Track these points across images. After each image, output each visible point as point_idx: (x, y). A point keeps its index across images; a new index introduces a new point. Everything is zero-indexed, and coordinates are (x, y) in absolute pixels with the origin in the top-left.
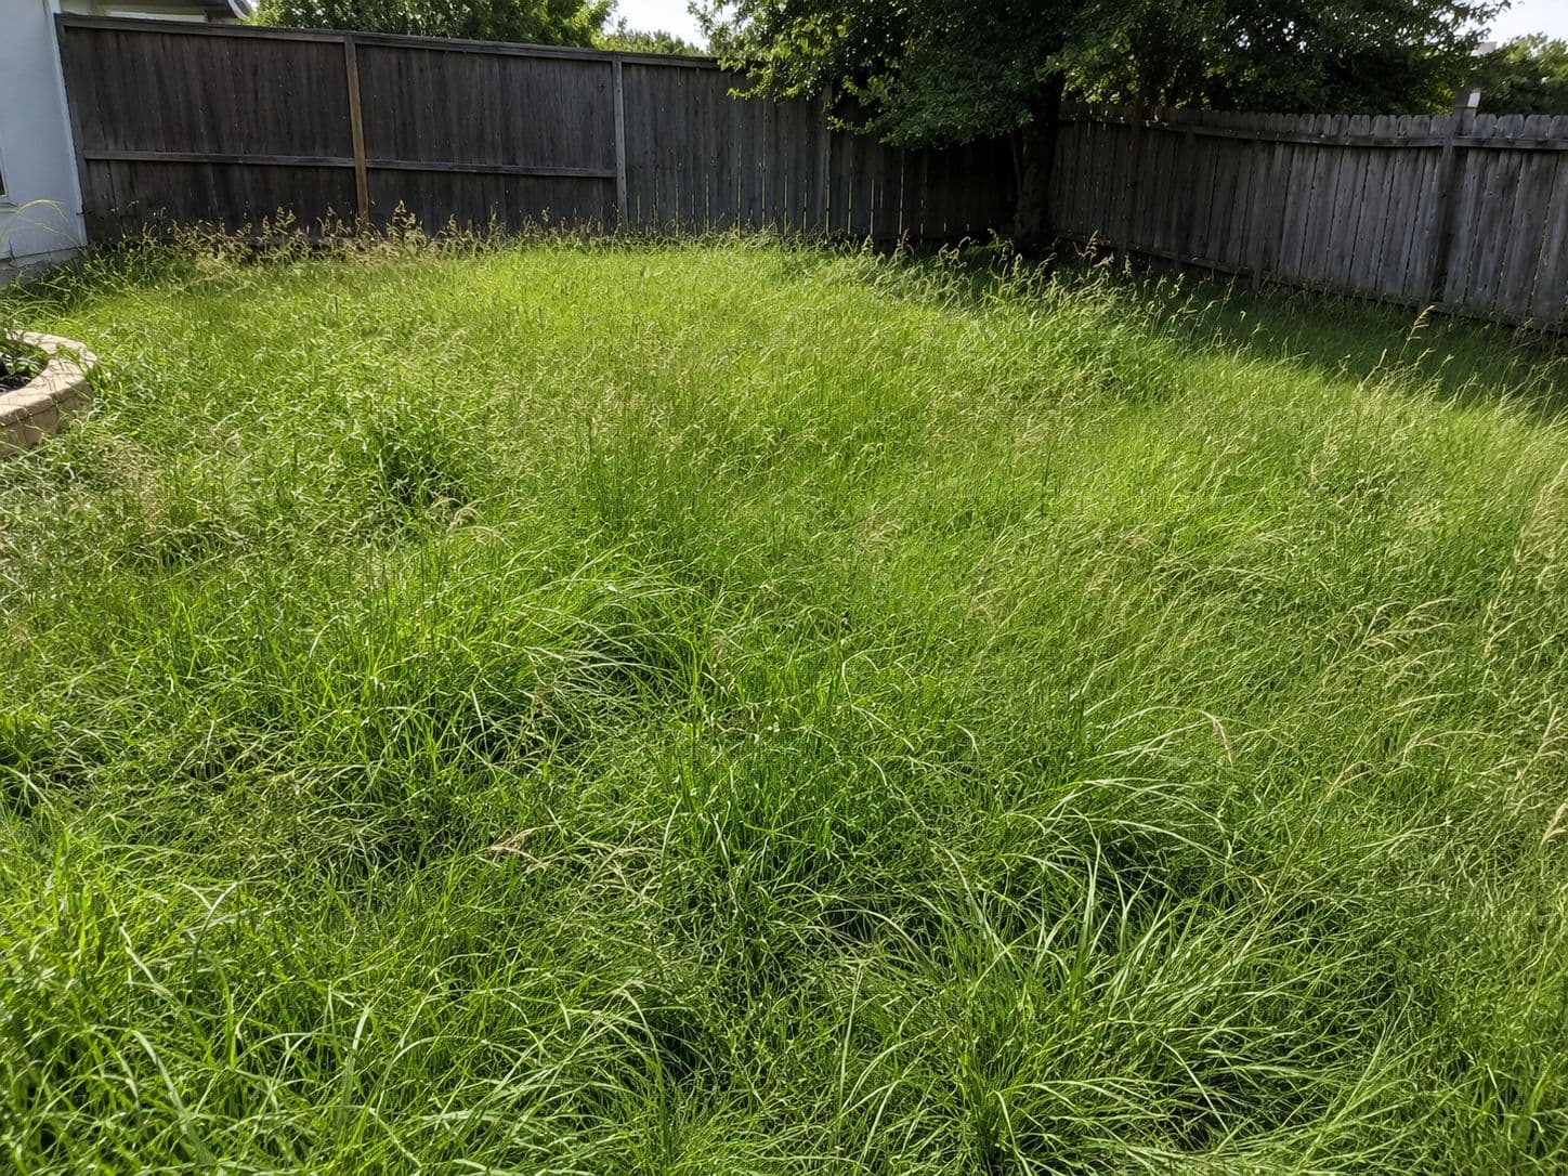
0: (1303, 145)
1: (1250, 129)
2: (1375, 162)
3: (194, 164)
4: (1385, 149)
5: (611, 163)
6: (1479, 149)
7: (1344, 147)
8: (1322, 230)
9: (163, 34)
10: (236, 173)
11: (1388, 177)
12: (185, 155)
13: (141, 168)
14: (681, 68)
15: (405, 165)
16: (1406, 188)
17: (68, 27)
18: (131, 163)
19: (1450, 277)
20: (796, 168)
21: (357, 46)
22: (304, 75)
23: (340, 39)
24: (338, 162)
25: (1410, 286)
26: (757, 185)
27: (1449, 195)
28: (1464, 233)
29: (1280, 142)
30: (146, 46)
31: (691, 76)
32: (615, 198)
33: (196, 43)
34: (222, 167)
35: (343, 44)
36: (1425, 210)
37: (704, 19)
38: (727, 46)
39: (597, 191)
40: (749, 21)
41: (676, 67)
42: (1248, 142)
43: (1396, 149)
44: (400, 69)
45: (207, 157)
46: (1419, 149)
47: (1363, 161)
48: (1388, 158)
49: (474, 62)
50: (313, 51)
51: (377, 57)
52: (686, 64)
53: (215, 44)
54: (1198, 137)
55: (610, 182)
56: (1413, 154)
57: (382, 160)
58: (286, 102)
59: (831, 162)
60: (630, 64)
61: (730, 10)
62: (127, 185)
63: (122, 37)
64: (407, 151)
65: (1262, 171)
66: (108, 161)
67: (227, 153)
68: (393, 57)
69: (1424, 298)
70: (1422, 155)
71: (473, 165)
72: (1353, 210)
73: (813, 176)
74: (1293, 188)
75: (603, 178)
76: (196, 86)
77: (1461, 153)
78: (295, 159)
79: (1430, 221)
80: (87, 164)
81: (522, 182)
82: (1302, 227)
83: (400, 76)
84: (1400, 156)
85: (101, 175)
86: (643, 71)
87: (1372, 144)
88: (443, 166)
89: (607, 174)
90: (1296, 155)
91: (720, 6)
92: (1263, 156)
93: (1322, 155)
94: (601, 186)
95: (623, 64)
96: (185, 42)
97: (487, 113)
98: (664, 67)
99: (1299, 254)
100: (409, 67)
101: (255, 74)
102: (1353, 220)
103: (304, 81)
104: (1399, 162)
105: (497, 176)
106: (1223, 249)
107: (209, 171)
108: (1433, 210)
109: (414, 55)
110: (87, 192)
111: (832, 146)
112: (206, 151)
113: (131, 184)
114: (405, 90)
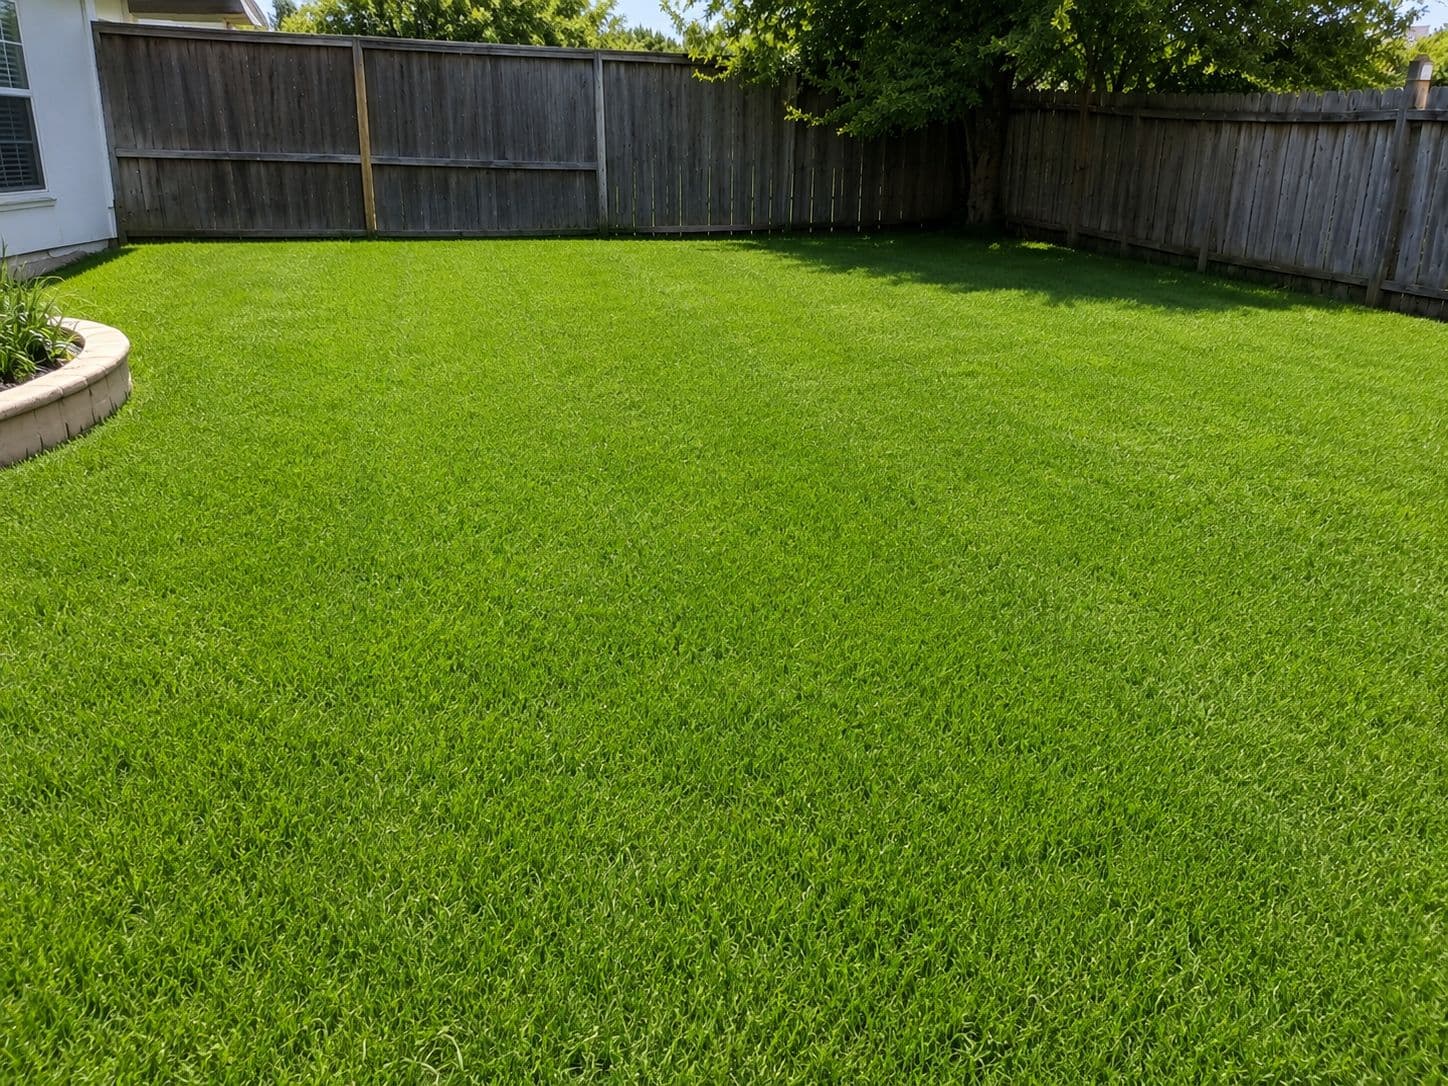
0: (1251, 122)
1: (1197, 110)
2: (1324, 135)
3: (215, 161)
4: (1334, 123)
5: (592, 156)
6: (1434, 122)
7: (1292, 123)
8: (1269, 210)
9: (187, 40)
10: (253, 169)
11: (1337, 153)
12: (208, 153)
13: (168, 166)
14: (658, 64)
15: (405, 161)
16: (1355, 163)
17: (104, 34)
18: (157, 160)
19: (1402, 254)
20: (763, 159)
21: (364, 49)
22: (315, 78)
23: (347, 44)
24: (345, 158)
25: (1360, 263)
26: (727, 174)
27: (1402, 170)
28: (1417, 209)
29: (1227, 122)
30: (173, 52)
31: (666, 71)
32: (596, 189)
33: (217, 48)
34: (241, 164)
35: (351, 48)
36: (1376, 185)
37: (675, 17)
38: (699, 42)
39: (579, 183)
40: (718, 17)
41: (652, 63)
42: (1193, 123)
43: (1345, 123)
44: (402, 72)
45: (227, 155)
46: (1369, 123)
47: (1312, 136)
48: (1337, 133)
49: (467, 63)
50: (323, 54)
51: (381, 59)
52: (663, 60)
53: (235, 48)
54: (1144, 119)
55: (592, 174)
56: (1363, 128)
57: (384, 158)
58: (299, 102)
59: (795, 151)
60: (610, 61)
61: (701, 7)
62: (154, 180)
63: (152, 44)
64: (409, 148)
65: (1208, 151)
66: (137, 159)
67: (245, 152)
68: (397, 59)
69: (1375, 276)
70: (1373, 128)
71: (468, 160)
72: (1301, 190)
73: (778, 164)
74: (1239, 167)
75: (585, 171)
76: (219, 89)
77: (1415, 126)
78: (306, 156)
79: (1382, 197)
80: (119, 162)
81: (512, 176)
82: (1248, 204)
83: (402, 77)
84: (1349, 130)
85: (130, 172)
86: (622, 68)
87: (1320, 119)
88: (441, 162)
89: (587, 166)
90: (1243, 133)
91: (691, 3)
92: (1209, 136)
93: (1269, 132)
94: (583, 178)
95: (604, 62)
96: (208, 47)
97: (480, 110)
98: (640, 63)
99: (1245, 235)
100: (410, 71)
101: (271, 77)
102: (1301, 196)
103: (316, 82)
104: (1348, 135)
105: (489, 170)
106: (1168, 229)
107: (229, 168)
108: (1385, 185)
109: (415, 59)
110: (119, 187)
111: (796, 139)
112: (226, 150)
113: (158, 181)
114: (406, 89)
